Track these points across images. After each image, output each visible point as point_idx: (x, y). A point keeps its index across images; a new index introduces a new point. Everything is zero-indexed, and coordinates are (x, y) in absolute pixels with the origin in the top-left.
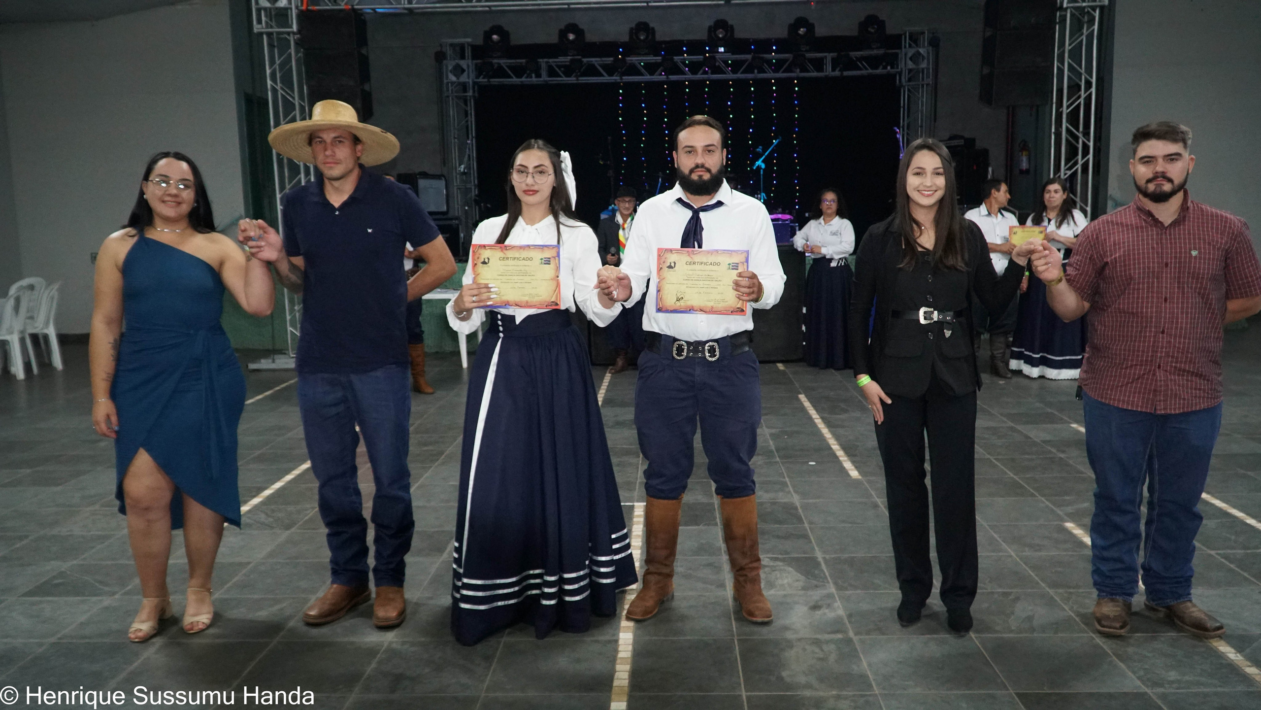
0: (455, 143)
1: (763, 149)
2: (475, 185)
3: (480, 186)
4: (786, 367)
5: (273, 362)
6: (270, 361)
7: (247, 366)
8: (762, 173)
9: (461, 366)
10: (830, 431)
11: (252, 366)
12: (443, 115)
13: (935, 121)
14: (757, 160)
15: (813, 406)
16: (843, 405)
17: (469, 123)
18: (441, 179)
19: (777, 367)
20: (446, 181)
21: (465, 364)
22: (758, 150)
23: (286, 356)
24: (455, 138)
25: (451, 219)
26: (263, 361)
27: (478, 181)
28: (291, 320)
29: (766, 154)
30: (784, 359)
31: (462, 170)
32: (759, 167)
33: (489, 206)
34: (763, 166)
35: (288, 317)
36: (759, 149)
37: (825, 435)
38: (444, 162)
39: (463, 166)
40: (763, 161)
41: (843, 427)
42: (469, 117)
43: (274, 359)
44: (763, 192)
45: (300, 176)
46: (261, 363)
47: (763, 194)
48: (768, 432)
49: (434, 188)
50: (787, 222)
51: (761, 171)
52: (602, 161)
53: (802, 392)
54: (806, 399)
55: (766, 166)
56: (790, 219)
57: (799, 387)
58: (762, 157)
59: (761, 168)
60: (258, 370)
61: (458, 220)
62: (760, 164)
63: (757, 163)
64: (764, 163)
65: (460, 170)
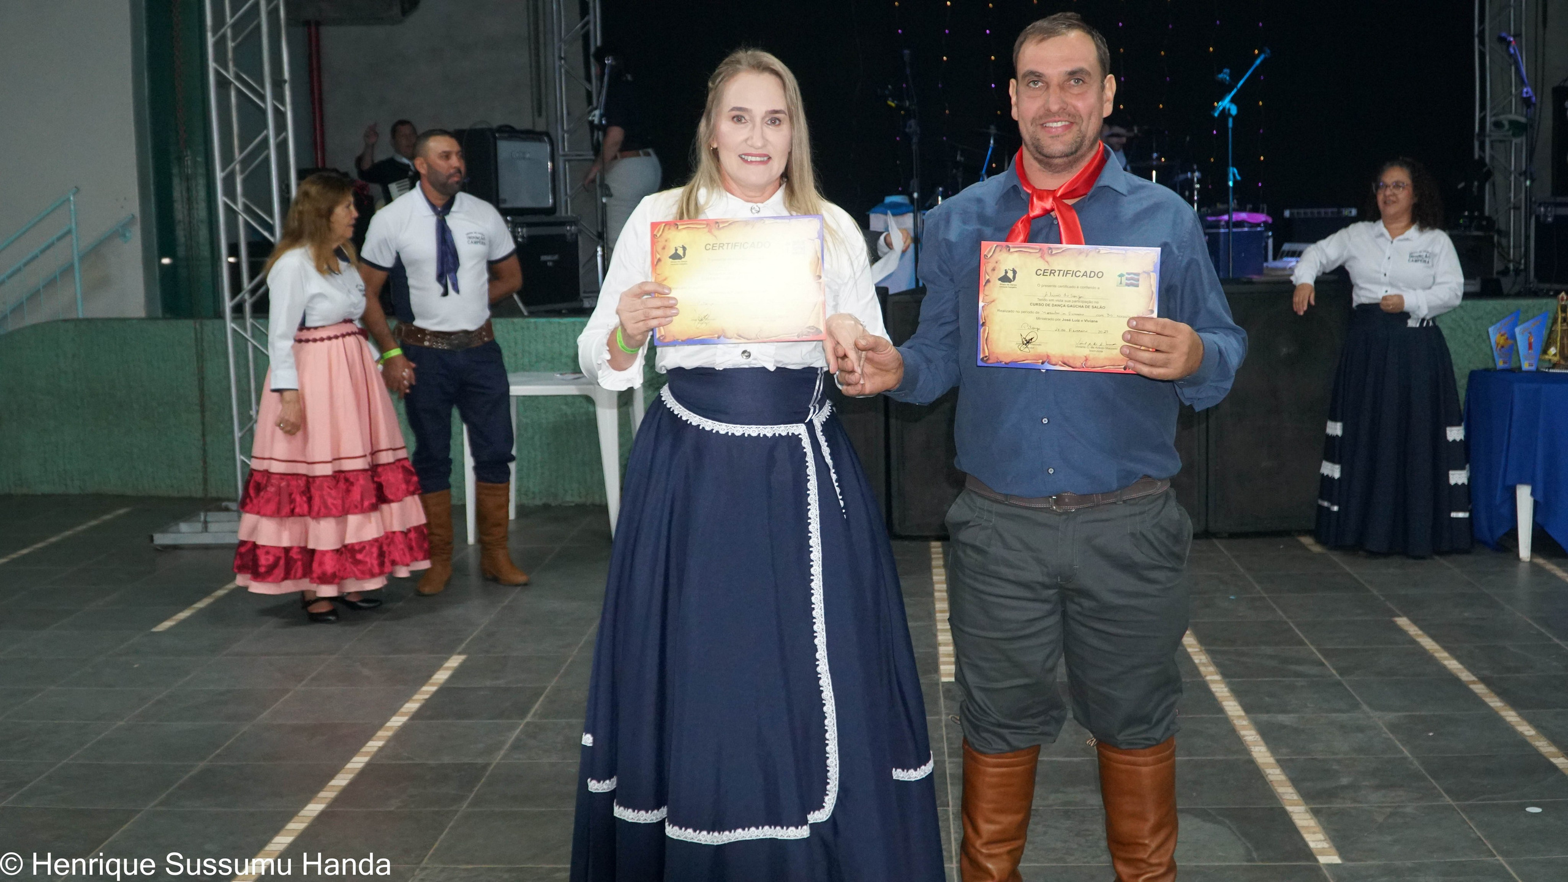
0: (561, 67)
1: (1230, 76)
5: (205, 529)
6: (199, 526)
7: (152, 539)
8: (1230, 124)
11: (161, 539)
12: (536, 13)
13: (1545, 25)
14: (1220, 98)
15: (1446, 648)
17: (591, 26)
18: (541, 140)
19: (1303, 547)
20: (552, 144)
22: (1220, 76)
24: (561, 58)
25: (563, 224)
26: (184, 527)
28: (241, 439)
29: (1239, 86)
31: (596, 121)
32: (1225, 113)
34: (1234, 110)
35: (237, 435)
36: (1224, 76)
38: (539, 109)
39: (597, 112)
40: (1233, 101)
42: (591, 12)
43: (206, 522)
44: (1233, 166)
45: (265, 132)
46: (179, 532)
47: (1233, 171)
48: (1381, 719)
49: (529, 159)
50: (1259, 229)
51: (1230, 120)
52: (893, 102)
53: (1398, 612)
54: (1416, 628)
55: (1239, 110)
56: (1265, 223)
57: (1382, 599)
58: (1230, 92)
59: (1230, 115)
60: (175, 547)
61: (576, 225)
62: (1227, 107)
63: (1220, 104)
64: (1236, 104)
65: (593, 121)
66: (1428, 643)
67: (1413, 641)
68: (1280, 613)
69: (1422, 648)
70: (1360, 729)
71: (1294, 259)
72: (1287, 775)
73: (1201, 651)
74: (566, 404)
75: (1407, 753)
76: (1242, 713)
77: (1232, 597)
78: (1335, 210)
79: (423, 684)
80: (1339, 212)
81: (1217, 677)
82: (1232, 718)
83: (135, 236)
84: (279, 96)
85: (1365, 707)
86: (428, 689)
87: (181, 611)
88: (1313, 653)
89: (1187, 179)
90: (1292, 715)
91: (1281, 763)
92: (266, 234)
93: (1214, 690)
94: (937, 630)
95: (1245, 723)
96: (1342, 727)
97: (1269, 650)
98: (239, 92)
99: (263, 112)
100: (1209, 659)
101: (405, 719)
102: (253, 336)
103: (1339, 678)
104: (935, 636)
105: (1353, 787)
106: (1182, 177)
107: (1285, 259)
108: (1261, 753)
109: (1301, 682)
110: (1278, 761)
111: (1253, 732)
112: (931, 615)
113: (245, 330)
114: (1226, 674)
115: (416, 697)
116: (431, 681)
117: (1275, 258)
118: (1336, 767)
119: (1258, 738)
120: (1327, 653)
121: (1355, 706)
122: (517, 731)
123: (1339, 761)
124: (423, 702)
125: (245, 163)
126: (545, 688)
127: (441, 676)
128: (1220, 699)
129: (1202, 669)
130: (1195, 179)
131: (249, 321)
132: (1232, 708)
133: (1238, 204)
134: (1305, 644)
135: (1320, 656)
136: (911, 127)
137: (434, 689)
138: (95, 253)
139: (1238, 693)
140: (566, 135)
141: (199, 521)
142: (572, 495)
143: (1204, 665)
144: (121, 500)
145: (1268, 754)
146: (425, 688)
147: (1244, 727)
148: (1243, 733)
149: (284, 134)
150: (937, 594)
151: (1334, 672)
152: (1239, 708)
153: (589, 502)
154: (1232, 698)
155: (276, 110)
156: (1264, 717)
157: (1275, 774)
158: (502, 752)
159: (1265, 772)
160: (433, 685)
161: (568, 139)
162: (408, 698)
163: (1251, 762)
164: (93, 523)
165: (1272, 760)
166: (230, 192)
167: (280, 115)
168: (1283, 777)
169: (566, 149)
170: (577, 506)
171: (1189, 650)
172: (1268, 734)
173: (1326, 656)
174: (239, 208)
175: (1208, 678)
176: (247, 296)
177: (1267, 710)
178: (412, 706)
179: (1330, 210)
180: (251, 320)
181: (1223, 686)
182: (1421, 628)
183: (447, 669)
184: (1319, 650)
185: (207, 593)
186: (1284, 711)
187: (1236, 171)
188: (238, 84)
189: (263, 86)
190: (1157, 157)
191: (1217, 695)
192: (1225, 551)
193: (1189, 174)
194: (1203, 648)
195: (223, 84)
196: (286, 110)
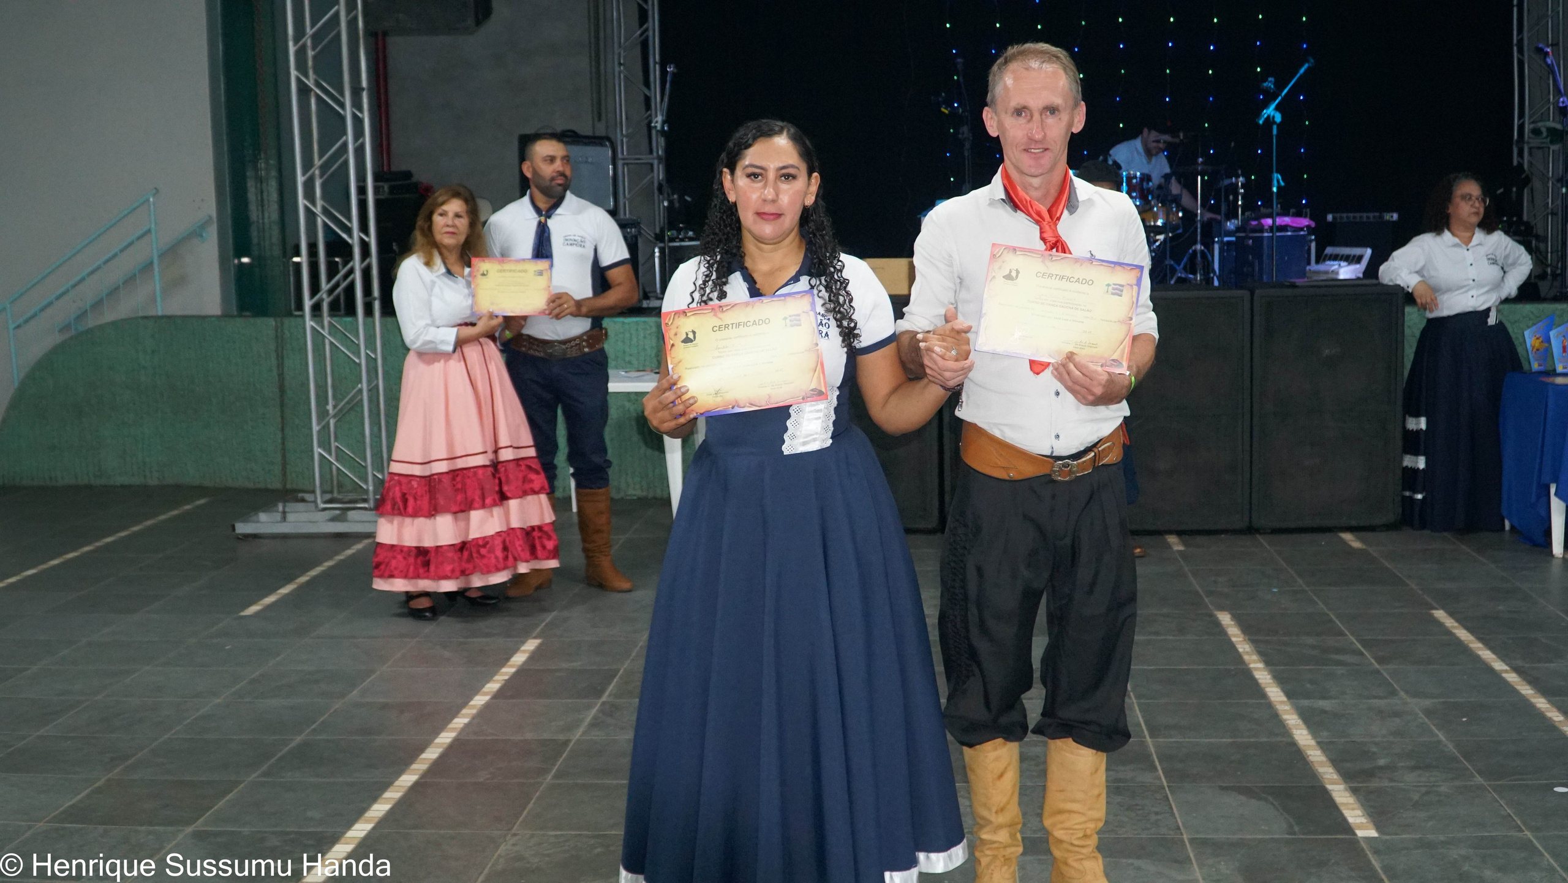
0: (620, 73)
1: (1276, 85)
2: (659, 158)
3: (669, 161)
4: (1362, 540)
5: (284, 519)
6: (278, 516)
7: (233, 528)
8: (1275, 132)
11: (242, 528)
12: (597, 20)
14: (1266, 105)
15: (1480, 639)
17: (650, 33)
18: (602, 145)
19: (1344, 543)
20: (613, 149)
22: (1265, 85)
23: (312, 506)
24: (620, 64)
26: (263, 517)
28: (319, 432)
29: (1283, 94)
30: (1354, 523)
31: (659, 127)
32: (1269, 121)
33: (688, 199)
34: (1278, 118)
35: (315, 428)
36: (1269, 84)
38: (599, 113)
39: (660, 118)
40: (1277, 109)
42: (650, 20)
43: (284, 513)
44: (1277, 172)
45: (344, 138)
46: (258, 522)
47: (1277, 177)
48: (1415, 705)
49: (592, 163)
50: (1302, 233)
51: (1275, 128)
52: (946, 108)
53: (1435, 605)
54: (1452, 621)
55: (1283, 117)
56: (1308, 227)
57: (1420, 592)
58: (1275, 100)
59: (1274, 122)
60: (255, 536)
61: (635, 227)
62: (1272, 114)
63: (1265, 111)
64: (1280, 112)
65: (656, 127)
66: (1463, 634)
67: (1448, 632)
68: (1320, 603)
69: (1458, 639)
70: (1397, 714)
71: (1336, 263)
72: (1327, 756)
73: (1245, 640)
74: (629, 401)
75: (1442, 737)
76: (1284, 699)
77: (1275, 590)
78: (1377, 214)
79: (503, 666)
80: (1381, 217)
81: (1261, 665)
82: (1275, 703)
83: (212, 235)
84: (357, 104)
85: (1402, 694)
86: (508, 671)
87: (266, 596)
88: (1352, 643)
89: (1232, 184)
90: (1332, 701)
91: (1321, 745)
92: (344, 236)
93: (1257, 677)
95: (1287, 707)
96: (1381, 713)
97: (1310, 640)
98: (318, 97)
99: (343, 119)
100: (1253, 648)
101: (487, 698)
102: (330, 334)
103: (1377, 666)
105: (1390, 768)
106: (1227, 182)
107: (1328, 263)
108: (1302, 736)
109: (1340, 670)
110: (1319, 743)
111: (1295, 717)
113: (323, 327)
114: (1269, 662)
115: (497, 678)
116: (509, 663)
117: (1317, 262)
118: (1374, 749)
119: (1300, 722)
120: (1366, 643)
121: (1393, 693)
122: (594, 711)
123: (1377, 744)
124: (503, 682)
125: (324, 168)
126: (618, 670)
127: (519, 659)
128: (1263, 686)
129: (1246, 658)
130: (1240, 184)
131: (326, 319)
132: (1275, 693)
133: (1281, 207)
134: (1346, 635)
135: (1359, 646)
136: (963, 133)
137: (513, 670)
138: (172, 252)
139: (1280, 679)
140: (624, 140)
141: (277, 511)
142: (634, 489)
143: (1247, 653)
144: (200, 490)
145: (1309, 737)
146: (504, 670)
147: (1286, 712)
148: (1285, 717)
149: (361, 141)
151: (1373, 661)
152: (1282, 694)
154: (1274, 685)
155: (355, 116)
156: (1306, 703)
157: (1316, 755)
158: (581, 730)
159: (1306, 754)
160: (512, 666)
161: (627, 142)
162: (489, 678)
163: (1294, 744)
164: (175, 512)
165: (1313, 743)
166: (310, 195)
167: (358, 122)
168: (1323, 759)
169: (625, 154)
170: (639, 499)
171: (1234, 639)
172: (1309, 719)
173: (1364, 647)
174: (318, 210)
175: (1252, 666)
176: (325, 296)
177: (1308, 696)
178: (493, 686)
179: (1371, 215)
180: (329, 319)
181: (1266, 673)
182: (1457, 620)
183: (524, 651)
184: (1357, 640)
185: (289, 580)
186: (1324, 698)
187: (1280, 177)
188: (318, 91)
189: (342, 94)
190: (1202, 163)
191: (1260, 681)
192: (1268, 547)
193: (1234, 179)
194: (1247, 638)
195: (304, 90)
196: (363, 116)
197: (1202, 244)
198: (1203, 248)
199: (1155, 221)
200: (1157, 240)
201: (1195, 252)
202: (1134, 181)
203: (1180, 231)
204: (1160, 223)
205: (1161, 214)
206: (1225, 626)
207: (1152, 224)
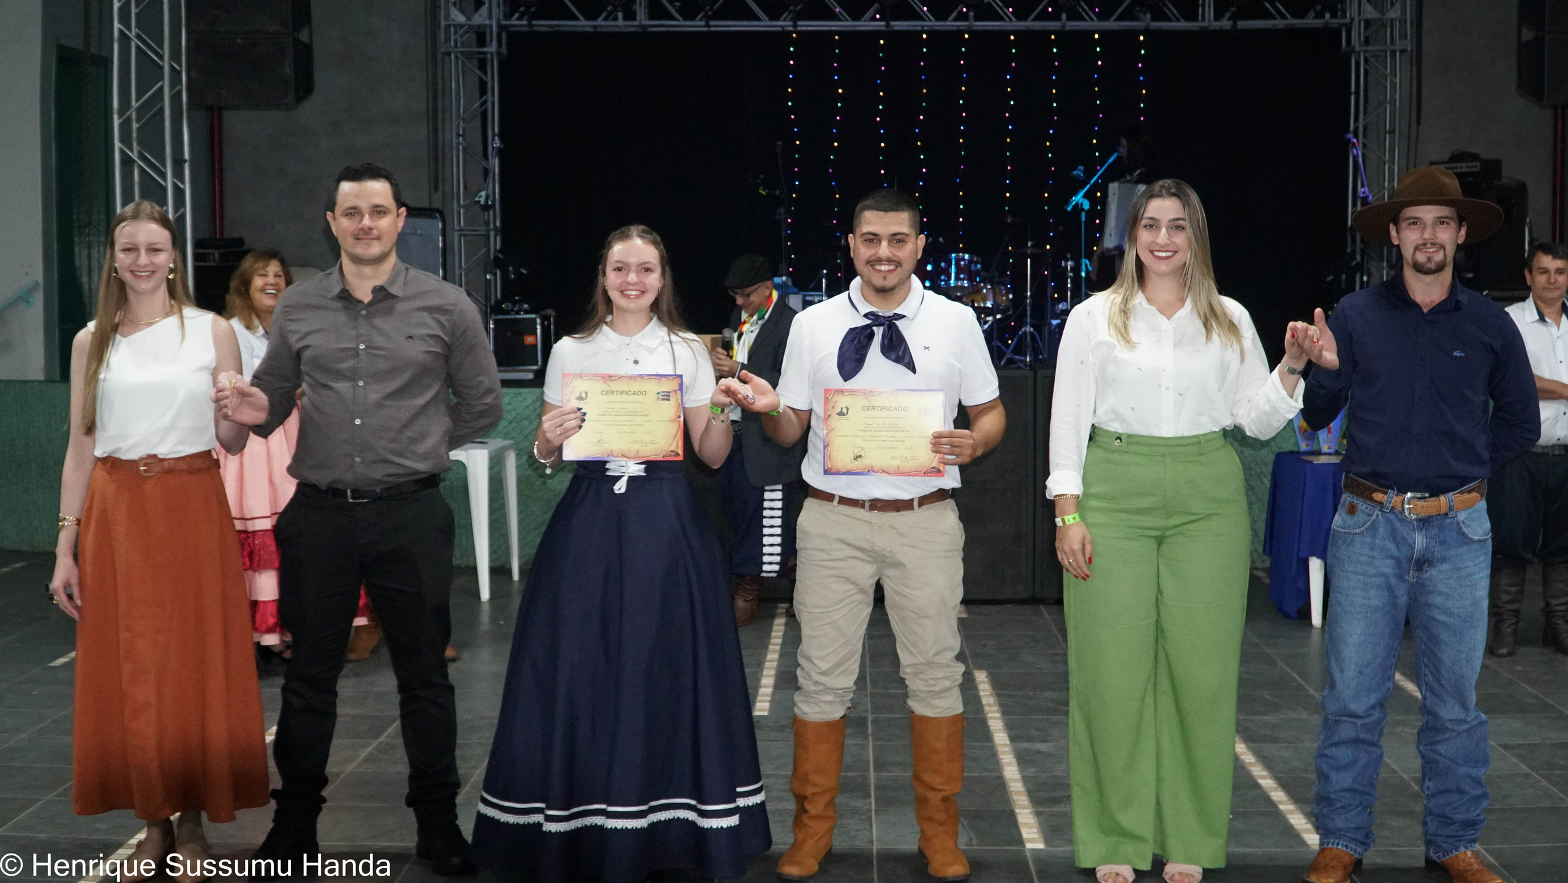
0: (458, 144)
1: (1084, 172)
2: (496, 229)
3: (505, 232)
8: (1083, 219)
9: (477, 594)
10: (1248, 747)
12: (435, 91)
13: (1418, 123)
14: (1075, 193)
16: (1267, 695)
17: (489, 105)
18: (432, 217)
20: (445, 221)
21: (485, 594)
22: (1075, 173)
24: (458, 135)
27: (502, 222)
29: (1092, 182)
31: (482, 202)
32: (1078, 208)
33: (524, 271)
34: (1086, 205)
36: (1079, 172)
37: (1243, 757)
38: (436, 182)
39: (483, 193)
40: (1085, 196)
41: (1274, 740)
42: (489, 92)
44: (1086, 258)
47: (1085, 262)
49: (421, 235)
51: (1083, 214)
52: (764, 190)
58: (1083, 188)
59: (1083, 210)
62: (1081, 201)
63: (1074, 198)
64: (1088, 200)
65: (480, 201)
72: (1026, 787)
73: (992, 694)
76: (1008, 742)
77: (1037, 653)
81: (998, 715)
82: (997, 746)
83: (38, 302)
84: (178, 174)
90: (1050, 744)
91: (1025, 780)
93: (990, 724)
94: (762, 675)
95: (1007, 749)
98: (141, 168)
99: (164, 189)
100: (995, 699)
104: (760, 680)
108: (1011, 771)
110: (1023, 777)
111: (1011, 756)
112: (760, 665)
114: (1006, 713)
119: (1014, 760)
122: (370, 749)
128: (993, 731)
129: (987, 708)
130: (1069, 268)
132: (1001, 737)
136: (780, 215)
139: (1010, 727)
140: (462, 211)
143: (990, 705)
145: (1017, 772)
147: (1004, 752)
148: (1001, 757)
149: (182, 210)
150: (771, 647)
152: (1006, 739)
153: (464, 564)
154: (1003, 731)
155: (176, 187)
156: (1025, 745)
157: (1016, 787)
158: (355, 764)
159: (1008, 785)
161: (464, 213)
163: (999, 777)
165: (1019, 777)
167: (179, 193)
168: (1022, 789)
169: (462, 224)
171: (981, 693)
172: (1022, 759)
175: (989, 715)
177: (1030, 739)
181: (1000, 722)
186: (1043, 741)
187: (1088, 262)
188: (140, 163)
189: (164, 166)
190: (1031, 245)
191: (991, 728)
192: (1047, 615)
193: (1063, 262)
194: (994, 693)
195: (127, 162)
196: (185, 187)
197: (1032, 326)
198: (1032, 330)
199: (985, 303)
200: (988, 321)
201: (1025, 332)
202: (962, 263)
203: (1010, 313)
204: (989, 304)
205: (991, 296)
206: (978, 683)
207: (982, 305)
